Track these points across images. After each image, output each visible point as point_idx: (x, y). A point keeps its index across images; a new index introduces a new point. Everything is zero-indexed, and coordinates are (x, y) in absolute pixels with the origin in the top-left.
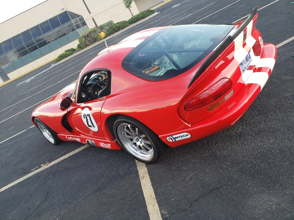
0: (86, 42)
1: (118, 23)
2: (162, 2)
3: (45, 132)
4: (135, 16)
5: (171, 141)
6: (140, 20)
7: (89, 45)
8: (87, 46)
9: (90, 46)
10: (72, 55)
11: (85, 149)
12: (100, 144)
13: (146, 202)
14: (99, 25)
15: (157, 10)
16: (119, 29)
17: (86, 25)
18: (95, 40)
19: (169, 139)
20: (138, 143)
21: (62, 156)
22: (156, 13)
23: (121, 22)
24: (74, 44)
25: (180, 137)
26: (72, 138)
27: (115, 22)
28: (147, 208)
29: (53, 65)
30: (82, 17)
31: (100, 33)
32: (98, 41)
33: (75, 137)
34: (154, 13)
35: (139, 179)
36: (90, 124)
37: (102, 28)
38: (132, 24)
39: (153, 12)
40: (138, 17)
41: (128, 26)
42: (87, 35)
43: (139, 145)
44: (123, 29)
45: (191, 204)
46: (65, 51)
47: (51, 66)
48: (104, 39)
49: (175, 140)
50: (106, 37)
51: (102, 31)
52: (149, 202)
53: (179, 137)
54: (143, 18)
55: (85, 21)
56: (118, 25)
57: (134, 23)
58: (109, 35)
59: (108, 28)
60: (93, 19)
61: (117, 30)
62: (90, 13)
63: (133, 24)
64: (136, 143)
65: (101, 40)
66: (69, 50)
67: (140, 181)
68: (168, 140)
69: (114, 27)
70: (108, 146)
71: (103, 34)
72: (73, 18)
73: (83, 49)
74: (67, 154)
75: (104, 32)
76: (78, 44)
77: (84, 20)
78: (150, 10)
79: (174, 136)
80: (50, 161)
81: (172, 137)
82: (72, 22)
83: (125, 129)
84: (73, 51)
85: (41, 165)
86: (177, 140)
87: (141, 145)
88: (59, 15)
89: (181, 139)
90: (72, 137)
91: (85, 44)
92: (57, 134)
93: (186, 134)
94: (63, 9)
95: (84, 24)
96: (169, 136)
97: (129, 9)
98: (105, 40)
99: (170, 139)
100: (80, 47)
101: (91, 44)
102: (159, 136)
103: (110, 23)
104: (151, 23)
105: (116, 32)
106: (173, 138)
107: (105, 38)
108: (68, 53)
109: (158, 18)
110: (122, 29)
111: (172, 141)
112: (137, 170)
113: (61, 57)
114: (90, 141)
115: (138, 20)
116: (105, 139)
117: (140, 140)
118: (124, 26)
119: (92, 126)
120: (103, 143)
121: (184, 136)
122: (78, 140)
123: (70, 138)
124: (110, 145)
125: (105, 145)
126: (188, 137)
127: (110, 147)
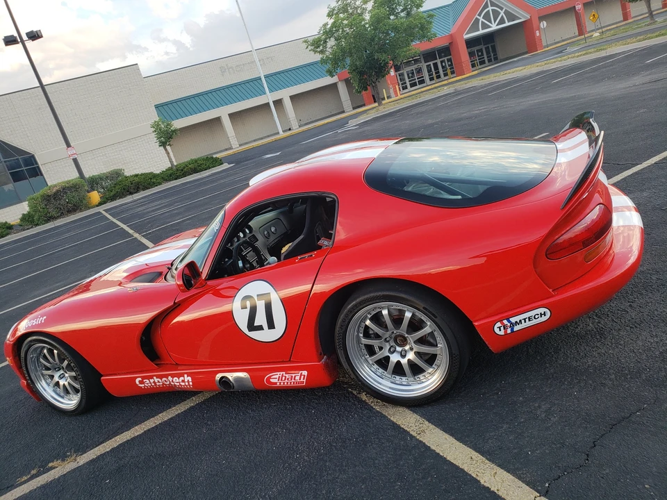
0: (50, 210)
1: (137, 175)
4: (177, 166)
5: (502, 333)
6: (189, 175)
7: (55, 218)
8: (50, 219)
9: (59, 220)
10: (3, 237)
12: (270, 378)
13: (470, 473)
14: (87, 175)
15: (228, 159)
16: (138, 188)
17: (42, 175)
18: (75, 209)
19: (500, 328)
22: (225, 166)
23: (142, 175)
25: (527, 320)
26: (156, 380)
27: (128, 173)
28: (479, 481)
30: (33, 156)
31: (88, 192)
32: (81, 211)
33: (173, 376)
34: (222, 164)
35: (412, 437)
36: (261, 319)
37: (94, 183)
38: (170, 180)
39: (218, 162)
40: (184, 168)
41: (160, 184)
42: (55, 194)
43: (398, 363)
44: (148, 188)
45: (588, 455)
48: (97, 206)
49: (512, 330)
50: (105, 203)
51: (94, 190)
52: (478, 470)
53: (523, 321)
54: (195, 171)
55: (38, 167)
56: (137, 179)
57: (176, 179)
58: (113, 198)
59: (108, 183)
60: (75, 161)
61: (132, 191)
62: (68, 145)
63: (172, 182)
64: (390, 356)
65: (89, 208)
67: (417, 440)
68: (497, 330)
69: (127, 183)
70: (297, 378)
71: (95, 196)
73: (37, 225)
75: (99, 192)
76: (24, 215)
77: (37, 163)
78: (212, 158)
79: (513, 320)
80: (83, 450)
81: (509, 321)
82: (3, 164)
84: (6, 228)
85: (50, 465)
86: (517, 328)
87: (404, 361)
89: (528, 324)
90: (158, 377)
91: (46, 214)
92: (102, 376)
95: (36, 172)
97: (166, 150)
98: (101, 209)
99: (502, 328)
100: (28, 220)
101: (62, 215)
103: (117, 174)
104: (222, 181)
105: (131, 193)
106: (509, 324)
107: (100, 204)
109: (237, 174)
110: (145, 188)
111: (506, 332)
112: (394, 424)
114: (231, 376)
115: (184, 175)
116: (290, 361)
117: (399, 349)
118: (149, 184)
119: (265, 326)
120: (281, 373)
121: (535, 318)
122: (183, 381)
123: (152, 381)
124: (305, 373)
125: (287, 375)
126: (544, 319)
127: (305, 380)
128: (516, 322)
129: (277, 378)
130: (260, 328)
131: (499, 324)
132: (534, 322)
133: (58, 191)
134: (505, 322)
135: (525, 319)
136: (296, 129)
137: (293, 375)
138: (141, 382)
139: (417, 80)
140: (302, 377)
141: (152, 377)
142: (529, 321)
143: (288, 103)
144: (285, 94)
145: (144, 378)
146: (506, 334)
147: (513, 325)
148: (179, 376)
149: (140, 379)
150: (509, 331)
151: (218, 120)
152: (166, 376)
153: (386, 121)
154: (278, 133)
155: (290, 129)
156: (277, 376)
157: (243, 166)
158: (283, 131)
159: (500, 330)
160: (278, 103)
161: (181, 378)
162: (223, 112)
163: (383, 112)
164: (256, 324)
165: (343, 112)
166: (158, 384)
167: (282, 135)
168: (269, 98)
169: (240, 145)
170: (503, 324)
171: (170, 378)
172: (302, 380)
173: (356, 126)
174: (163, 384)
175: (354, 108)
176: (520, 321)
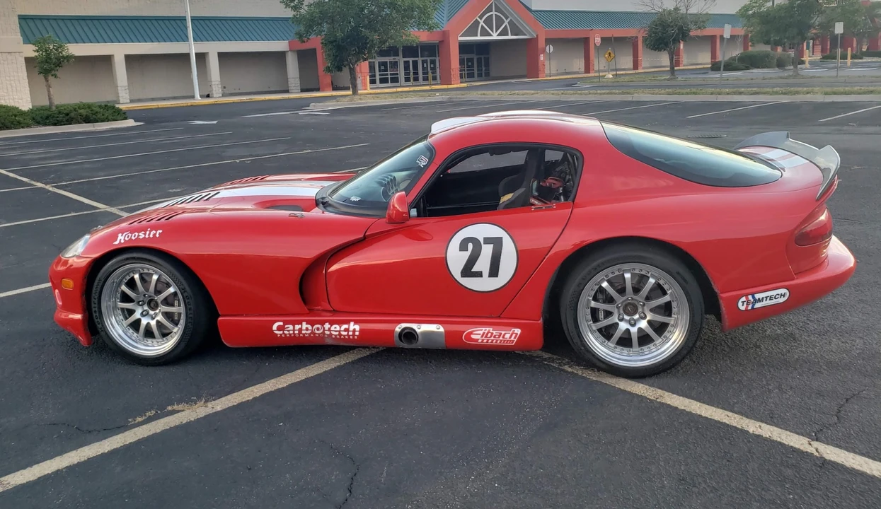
4: (57, 107)
6: (76, 123)
12: (471, 333)
15: (136, 115)
19: (743, 302)
22: (130, 123)
25: (768, 298)
26: (305, 327)
34: (126, 118)
36: (483, 264)
38: (45, 125)
39: (123, 115)
40: (71, 111)
41: (29, 126)
43: (627, 331)
49: (753, 306)
54: (87, 120)
57: (55, 124)
63: (48, 128)
68: (740, 304)
70: (507, 336)
78: (114, 107)
79: (757, 296)
81: (753, 297)
85: (171, 408)
86: (758, 305)
89: (769, 302)
90: (309, 322)
92: (222, 315)
93: (783, 291)
96: (747, 295)
97: (48, 81)
99: (745, 303)
102: (722, 295)
106: (752, 300)
111: (747, 307)
115: (69, 122)
116: (499, 317)
117: (628, 317)
118: (12, 123)
119: (486, 272)
120: (488, 329)
121: (775, 298)
122: (347, 330)
123: (297, 327)
124: (518, 331)
125: (494, 332)
126: (782, 300)
127: (516, 340)
128: (759, 299)
129: (481, 334)
130: (479, 274)
131: (744, 299)
132: (774, 302)
134: (750, 297)
135: (766, 297)
136: (218, 98)
137: (503, 332)
138: (279, 328)
139: (389, 76)
140: (514, 335)
141: (300, 323)
142: (770, 299)
143: (213, 62)
144: (213, 48)
145: (286, 323)
146: (746, 310)
147: (755, 301)
149: (281, 324)
150: (750, 307)
151: (107, 60)
154: (193, 97)
155: (208, 96)
156: (481, 332)
157: (162, 128)
158: (201, 96)
159: (743, 305)
160: (201, 57)
161: (345, 326)
163: (357, 104)
164: (475, 269)
165: (287, 91)
166: (303, 332)
167: (198, 100)
168: (193, 48)
169: (132, 101)
170: (747, 298)
171: (327, 326)
172: (512, 339)
173: (323, 111)
174: (312, 332)
175: (303, 91)
176: (763, 298)
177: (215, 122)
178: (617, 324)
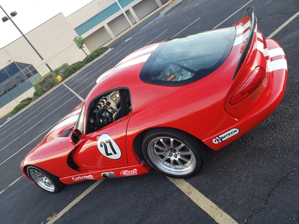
0: (43, 88)
1: (73, 64)
2: (110, 40)
3: (40, 182)
4: (89, 55)
5: (217, 143)
6: (95, 58)
7: (46, 91)
8: (44, 92)
9: (48, 92)
10: (29, 104)
11: (98, 186)
12: (122, 173)
13: (210, 215)
14: (53, 69)
15: (110, 46)
16: (76, 70)
17: (38, 72)
18: (52, 85)
19: (215, 141)
20: (172, 158)
21: (70, 202)
22: (110, 50)
23: (76, 63)
24: (30, 93)
25: (228, 135)
26: (80, 178)
27: (70, 64)
28: (214, 220)
29: (9, 119)
30: (32, 65)
31: (56, 77)
32: (55, 86)
33: (85, 175)
34: (108, 49)
35: (186, 196)
36: (110, 151)
37: (57, 72)
39: (106, 49)
40: (92, 55)
41: (84, 65)
42: (43, 81)
43: (175, 160)
44: (80, 69)
45: (266, 201)
46: (21, 102)
47: (7, 120)
48: (61, 82)
49: (222, 140)
50: (64, 80)
51: (58, 75)
52: (214, 213)
53: (226, 136)
54: (98, 56)
55: (35, 70)
56: (74, 66)
57: (90, 61)
58: (67, 77)
59: (63, 70)
60: (47, 65)
61: (73, 71)
62: (42, 59)
63: (89, 63)
64: (170, 158)
65: (58, 84)
66: (24, 100)
67: (188, 197)
68: (214, 142)
69: (71, 69)
70: (133, 172)
71: (59, 78)
72: (22, 68)
73: (40, 96)
74: (77, 198)
75: (60, 75)
76: (34, 93)
77: (34, 68)
78: (103, 47)
79: (221, 136)
80: (58, 211)
81: (219, 138)
82: (22, 72)
83: (156, 146)
84: (29, 100)
85: (48, 219)
86: (223, 140)
87: (177, 159)
88: (6, 68)
89: (229, 137)
90: (80, 176)
91: (42, 91)
92: (59, 178)
93: (234, 130)
94: (10, 61)
95: (35, 72)
96: (215, 138)
97: (83, 50)
98: (63, 83)
99: (216, 141)
100: (37, 95)
101: (48, 89)
102: (203, 141)
103: (65, 66)
104: (109, 59)
105: (73, 73)
106: (219, 139)
107: (62, 81)
108: (25, 103)
109: (115, 53)
110: (79, 69)
111: (219, 142)
112: (178, 188)
113: (18, 109)
114: (107, 173)
115: (93, 59)
116: (128, 165)
117: (173, 154)
118: (80, 67)
119: (113, 153)
121: (231, 134)
122: (90, 177)
123: (78, 178)
124: (136, 170)
125: (129, 171)
126: (236, 133)
127: (137, 173)
128: (223, 137)
129: (125, 173)
130: (111, 154)
131: (214, 140)
133: (44, 80)
134: (217, 138)
135: (227, 135)
136: (139, 22)
137: (131, 171)
138: (74, 179)
140: (135, 171)
142: (229, 135)
143: (132, 11)
144: (129, 7)
145: (75, 177)
147: (221, 139)
148: (88, 175)
150: (220, 141)
151: (103, 28)
152: (83, 176)
153: (177, 9)
154: (131, 26)
155: (136, 23)
157: (117, 48)
158: (133, 25)
159: (216, 142)
160: (128, 12)
161: (89, 176)
162: (104, 23)
163: (176, 4)
164: (109, 153)
165: (158, 7)
167: (133, 26)
168: (123, 11)
169: (116, 36)
170: (216, 139)
172: (135, 173)
173: (164, 14)
174: (83, 179)
175: (163, 4)
176: (224, 136)
177: (131, 38)
178: (169, 159)
